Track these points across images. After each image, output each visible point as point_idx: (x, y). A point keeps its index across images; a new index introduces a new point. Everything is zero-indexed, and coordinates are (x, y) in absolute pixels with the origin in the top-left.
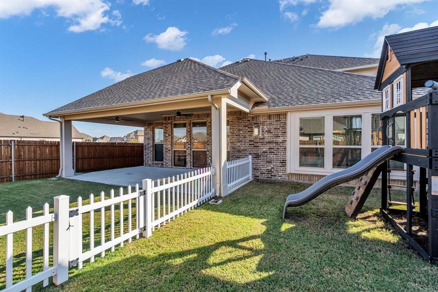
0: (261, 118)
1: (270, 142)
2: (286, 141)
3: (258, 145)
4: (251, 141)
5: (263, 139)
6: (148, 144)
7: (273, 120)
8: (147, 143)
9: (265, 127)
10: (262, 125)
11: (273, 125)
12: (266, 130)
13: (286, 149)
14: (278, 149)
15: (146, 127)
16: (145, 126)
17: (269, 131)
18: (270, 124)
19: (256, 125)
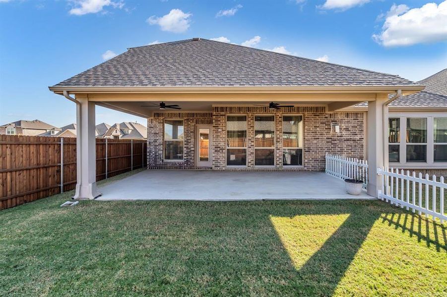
0: (339, 116)
1: (348, 140)
2: (363, 139)
3: (335, 142)
4: (328, 138)
5: (341, 136)
6: (155, 141)
7: (351, 119)
8: (153, 139)
9: (343, 125)
10: (340, 123)
11: (351, 123)
12: (344, 127)
13: (363, 146)
14: (355, 146)
15: (153, 118)
16: (151, 116)
17: (347, 129)
18: (348, 122)
19: (333, 123)
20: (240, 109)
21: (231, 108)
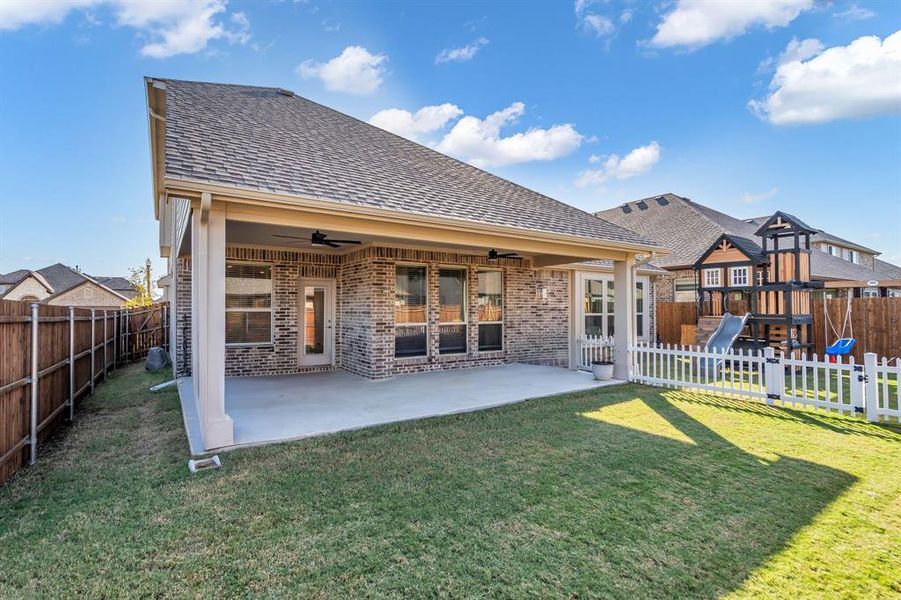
2: (568, 307)
4: (533, 307)
5: (546, 305)
7: (556, 279)
9: (548, 288)
10: (546, 285)
11: (556, 286)
12: (550, 291)
14: (560, 318)
17: (552, 294)
18: (553, 284)
19: (539, 284)
20: (418, 254)
21: (404, 252)
